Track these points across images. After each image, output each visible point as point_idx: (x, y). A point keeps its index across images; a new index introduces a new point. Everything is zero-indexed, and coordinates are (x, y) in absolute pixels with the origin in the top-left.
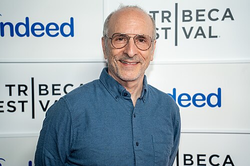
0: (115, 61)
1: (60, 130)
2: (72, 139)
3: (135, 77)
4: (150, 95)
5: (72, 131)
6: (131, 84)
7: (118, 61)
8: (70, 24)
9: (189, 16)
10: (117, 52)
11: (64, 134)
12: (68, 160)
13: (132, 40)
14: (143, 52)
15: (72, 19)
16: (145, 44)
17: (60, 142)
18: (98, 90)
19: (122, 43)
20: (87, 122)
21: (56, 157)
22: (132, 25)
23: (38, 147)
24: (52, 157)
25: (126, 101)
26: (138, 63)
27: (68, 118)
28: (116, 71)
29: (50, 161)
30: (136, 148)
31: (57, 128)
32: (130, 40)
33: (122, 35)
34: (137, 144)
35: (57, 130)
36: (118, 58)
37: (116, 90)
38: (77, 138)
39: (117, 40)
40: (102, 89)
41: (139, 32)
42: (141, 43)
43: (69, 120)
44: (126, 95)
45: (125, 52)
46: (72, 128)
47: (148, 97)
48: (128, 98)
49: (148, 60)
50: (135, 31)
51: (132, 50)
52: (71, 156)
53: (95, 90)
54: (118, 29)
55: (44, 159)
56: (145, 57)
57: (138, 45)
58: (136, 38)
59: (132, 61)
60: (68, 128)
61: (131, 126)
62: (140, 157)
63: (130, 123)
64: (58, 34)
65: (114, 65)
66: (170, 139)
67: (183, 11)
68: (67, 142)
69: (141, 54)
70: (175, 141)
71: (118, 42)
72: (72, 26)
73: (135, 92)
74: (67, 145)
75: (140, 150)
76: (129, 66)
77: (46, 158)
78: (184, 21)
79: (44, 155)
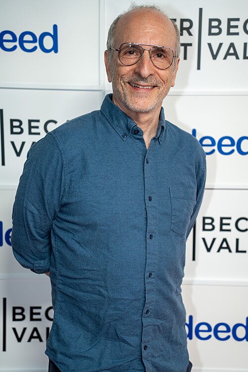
0: (123, 84)
1: (48, 176)
2: (63, 189)
3: (149, 107)
4: (168, 134)
5: (63, 178)
6: (144, 118)
7: (127, 84)
8: (52, 34)
9: (217, 27)
10: (126, 70)
11: (53, 182)
12: (57, 216)
13: (146, 54)
14: (161, 72)
15: (55, 27)
16: (165, 61)
17: (47, 192)
18: (99, 125)
19: (133, 59)
20: (84, 168)
21: (42, 212)
22: (148, 32)
23: (17, 197)
24: (36, 212)
25: (137, 141)
26: (154, 87)
27: (58, 160)
28: (123, 98)
29: (34, 217)
30: (149, 204)
31: (43, 173)
32: (144, 54)
33: (133, 46)
34: (150, 199)
35: (43, 176)
36: (126, 79)
37: (124, 126)
38: (70, 188)
39: (125, 53)
40: (104, 123)
41: (157, 43)
42: (159, 59)
43: (60, 163)
44: (137, 132)
45: (137, 70)
46: (63, 174)
47: (165, 137)
48: (139, 137)
49: (168, 83)
50: (152, 41)
51: (146, 68)
52: (61, 211)
53: (95, 125)
54: (128, 37)
55: (26, 214)
56: (165, 79)
57: (155, 62)
58: (153, 52)
59: (145, 84)
60: (58, 174)
61: (142, 175)
62: (153, 215)
63: (142, 171)
64: (35, 48)
65: (120, 89)
66: (193, 194)
67: (210, 19)
68: (56, 192)
69: (159, 75)
70: (198, 197)
71: (128, 56)
72: (55, 37)
73: (149, 130)
74: (56, 197)
75: (154, 207)
76: (142, 91)
77: (28, 212)
78: (210, 34)
79: (26, 209)
